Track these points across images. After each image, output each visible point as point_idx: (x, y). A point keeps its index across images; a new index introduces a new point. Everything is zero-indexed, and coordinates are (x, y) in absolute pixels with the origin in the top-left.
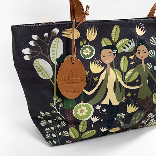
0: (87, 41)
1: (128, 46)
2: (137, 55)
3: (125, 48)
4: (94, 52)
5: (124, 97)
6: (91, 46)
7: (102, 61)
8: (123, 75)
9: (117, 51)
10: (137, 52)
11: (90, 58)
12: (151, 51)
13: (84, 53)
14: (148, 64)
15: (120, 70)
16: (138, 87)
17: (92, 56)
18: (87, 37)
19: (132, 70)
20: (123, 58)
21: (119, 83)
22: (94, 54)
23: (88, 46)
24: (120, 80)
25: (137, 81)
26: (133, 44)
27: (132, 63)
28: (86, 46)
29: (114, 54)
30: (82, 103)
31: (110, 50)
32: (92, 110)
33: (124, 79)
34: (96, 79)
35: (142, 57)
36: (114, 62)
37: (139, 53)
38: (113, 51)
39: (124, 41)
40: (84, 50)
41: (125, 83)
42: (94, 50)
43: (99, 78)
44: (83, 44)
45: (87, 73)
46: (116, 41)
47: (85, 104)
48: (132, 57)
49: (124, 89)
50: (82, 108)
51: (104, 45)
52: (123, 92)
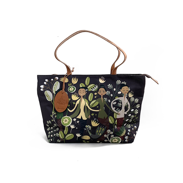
0: (72, 84)
1: (94, 88)
2: (99, 93)
3: (92, 89)
4: (75, 90)
5: (90, 116)
6: (74, 87)
7: (78, 94)
8: (89, 102)
9: (88, 90)
10: (99, 91)
11: (73, 92)
12: (108, 91)
13: (70, 90)
14: (105, 98)
15: (88, 100)
16: (98, 111)
17: (74, 92)
18: (72, 82)
19: (95, 101)
20: (91, 94)
21: (87, 106)
22: (75, 91)
23: (73, 86)
24: (87, 105)
25: (98, 107)
26: (97, 87)
27: (95, 97)
28: (72, 86)
29: (86, 91)
30: (66, 116)
31: (84, 89)
32: (71, 121)
33: (90, 105)
34: (74, 103)
35: (102, 94)
36: (85, 96)
37: (100, 92)
38: (86, 90)
39: (92, 85)
40: (70, 88)
41: (90, 107)
42: (75, 88)
43: (76, 103)
44: (70, 85)
45: (70, 100)
46: (87, 85)
47: (68, 117)
48: (96, 94)
49: (90, 111)
50: (66, 119)
51: (81, 86)
52: (89, 112)
